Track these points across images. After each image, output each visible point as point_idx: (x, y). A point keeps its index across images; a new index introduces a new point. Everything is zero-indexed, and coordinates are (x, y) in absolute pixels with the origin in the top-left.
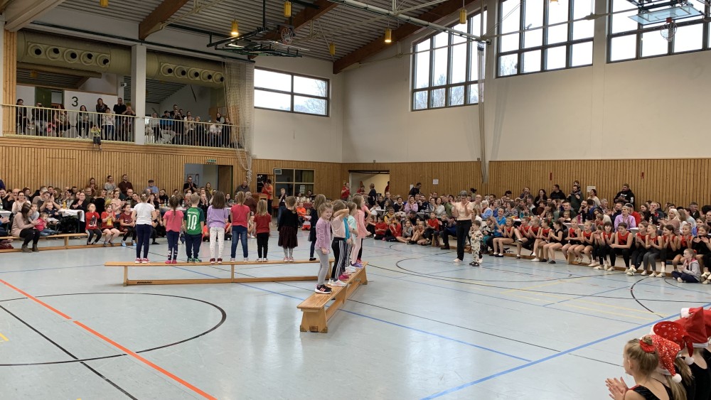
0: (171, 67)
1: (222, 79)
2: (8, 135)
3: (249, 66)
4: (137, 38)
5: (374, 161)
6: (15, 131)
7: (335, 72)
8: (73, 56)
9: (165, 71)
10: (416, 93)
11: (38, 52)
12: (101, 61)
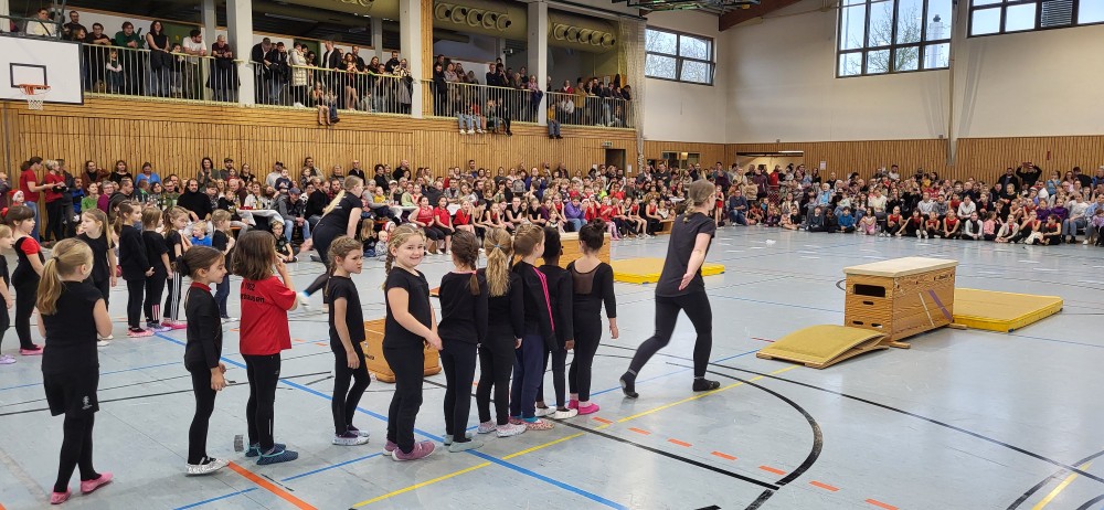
0: (564, 27)
1: (613, 42)
2: (428, 116)
5: (778, 141)
6: (433, 111)
7: (721, 29)
8: (479, 17)
9: (560, 33)
10: (842, 56)
11: (448, 13)
12: (503, 23)
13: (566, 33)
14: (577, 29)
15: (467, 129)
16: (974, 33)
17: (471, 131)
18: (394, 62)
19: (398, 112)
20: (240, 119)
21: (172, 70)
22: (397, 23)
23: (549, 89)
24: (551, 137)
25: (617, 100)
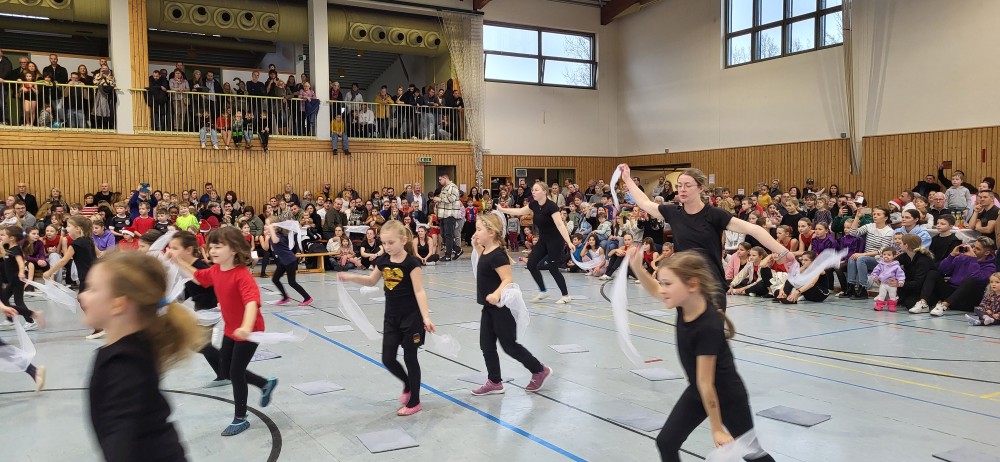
0: (365, 27)
1: (437, 42)
2: (141, 132)
3: (475, 20)
5: (667, 150)
6: (149, 125)
7: (604, 22)
9: (358, 35)
10: (731, 40)
12: (266, 26)
13: (362, 33)
23: (333, 97)
24: (335, 153)
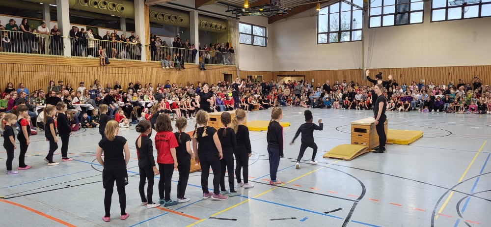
0: (205, 22)
1: (225, 28)
2: (149, 61)
3: (237, 21)
4: (194, 7)
6: (150, 58)
7: (270, 23)
8: (169, 18)
9: (204, 25)
10: (319, 35)
11: (156, 16)
12: (179, 20)
13: (206, 25)
14: (211, 23)
15: (165, 67)
16: (371, 26)
17: (167, 67)
18: (133, 37)
19: (135, 59)
20: (65, 63)
21: (33, 41)
22: (133, 20)
23: (200, 49)
24: (201, 69)
25: (228, 53)
